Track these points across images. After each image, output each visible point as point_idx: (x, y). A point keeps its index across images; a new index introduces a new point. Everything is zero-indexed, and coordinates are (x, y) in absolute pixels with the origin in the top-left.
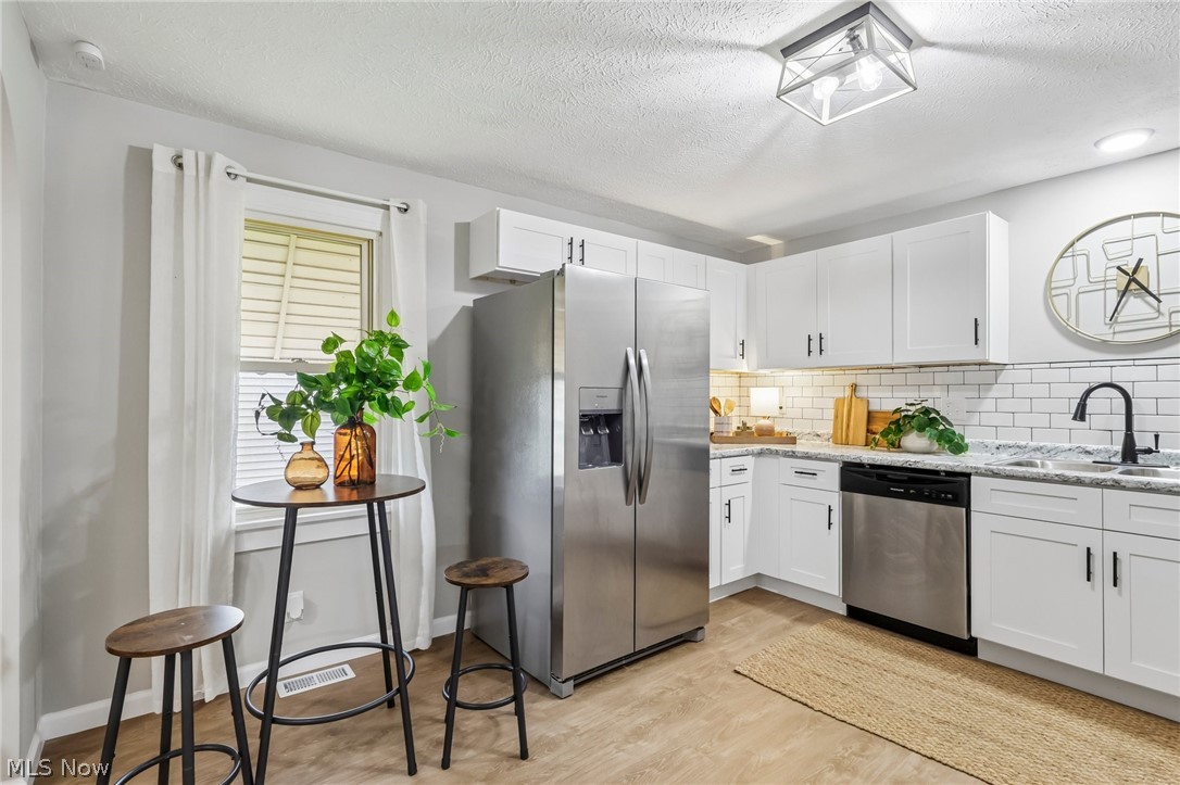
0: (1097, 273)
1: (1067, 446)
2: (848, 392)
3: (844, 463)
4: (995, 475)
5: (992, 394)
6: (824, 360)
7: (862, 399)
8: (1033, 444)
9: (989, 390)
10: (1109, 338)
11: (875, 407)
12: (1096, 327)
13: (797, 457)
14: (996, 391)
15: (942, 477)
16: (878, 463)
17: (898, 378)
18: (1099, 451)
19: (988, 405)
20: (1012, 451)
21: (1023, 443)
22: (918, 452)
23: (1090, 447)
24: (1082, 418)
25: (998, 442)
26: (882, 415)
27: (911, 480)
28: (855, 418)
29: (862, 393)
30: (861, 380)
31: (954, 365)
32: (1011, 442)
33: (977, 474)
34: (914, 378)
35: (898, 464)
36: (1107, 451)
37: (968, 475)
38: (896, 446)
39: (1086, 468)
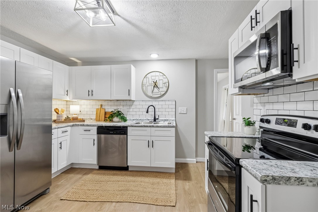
0: (150, 82)
1: (145, 119)
2: (100, 107)
3: (98, 126)
4: (132, 126)
5: (132, 107)
6: (93, 98)
7: (103, 108)
8: (139, 119)
9: (131, 107)
10: (152, 96)
11: (107, 111)
12: (150, 94)
13: (84, 126)
14: (133, 107)
15: (122, 128)
16: (107, 126)
17: (112, 103)
18: (150, 119)
19: (131, 110)
20: (136, 120)
21: (138, 118)
22: (117, 122)
23: (149, 119)
24: (148, 113)
25: (133, 118)
26: (109, 113)
27: (115, 129)
28: (102, 114)
29: (103, 107)
30: (103, 103)
31: (124, 100)
32: (135, 118)
33: (129, 126)
34: (116, 103)
35: (112, 126)
36: (152, 119)
37: (127, 127)
38: (111, 121)
39: (148, 123)
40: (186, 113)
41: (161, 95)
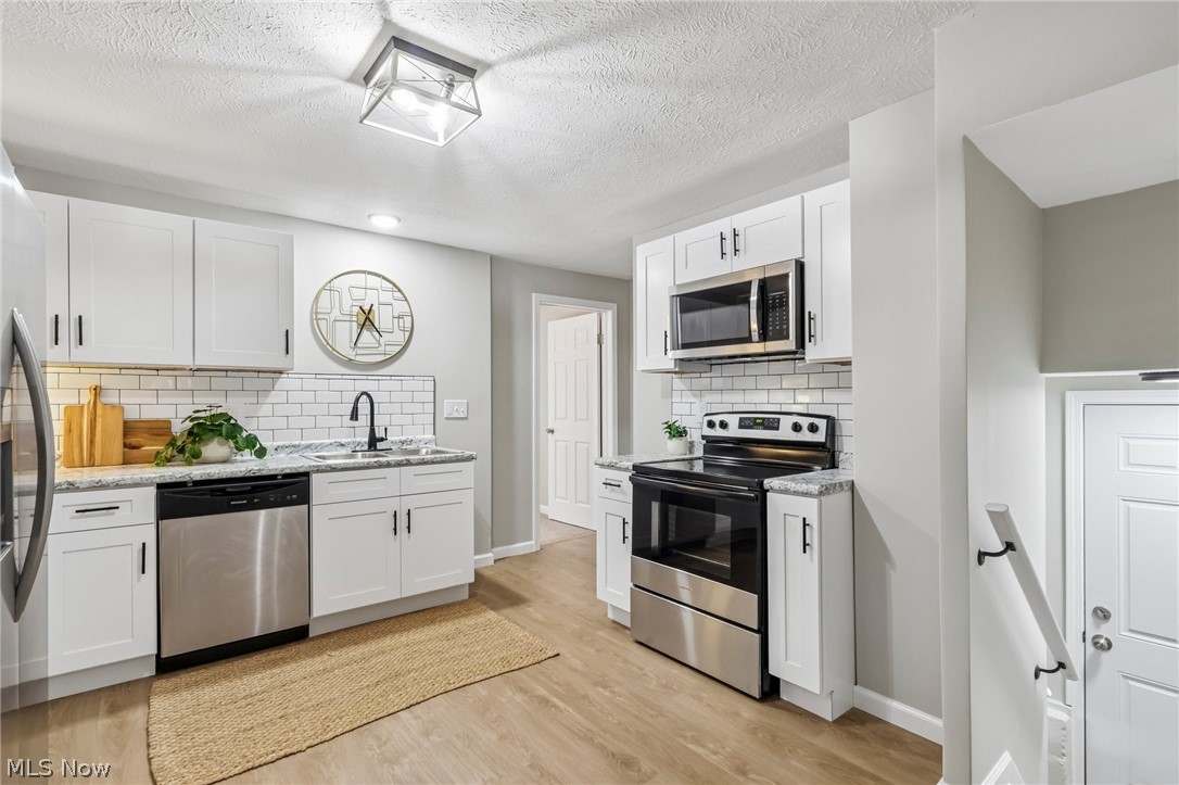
0: (346, 309)
1: (329, 441)
2: (87, 398)
3: (160, 486)
4: (333, 469)
5: (269, 400)
7: (113, 406)
8: (304, 442)
9: (266, 396)
10: (353, 358)
11: (132, 414)
12: (345, 349)
14: (273, 397)
15: (280, 480)
17: (201, 381)
18: (349, 443)
19: (265, 410)
20: (288, 450)
21: (296, 443)
23: (343, 441)
24: (357, 419)
25: (276, 444)
26: (145, 425)
27: (254, 489)
28: (104, 431)
29: (111, 398)
30: (107, 381)
31: (233, 371)
32: (287, 443)
33: (318, 471)
34: (189, 383)
35: (240, 475)
36: (354, 443)
37: (307, 474)
39: (348, 457)
40: (466, 418)
41: (388, 357)
